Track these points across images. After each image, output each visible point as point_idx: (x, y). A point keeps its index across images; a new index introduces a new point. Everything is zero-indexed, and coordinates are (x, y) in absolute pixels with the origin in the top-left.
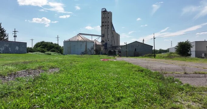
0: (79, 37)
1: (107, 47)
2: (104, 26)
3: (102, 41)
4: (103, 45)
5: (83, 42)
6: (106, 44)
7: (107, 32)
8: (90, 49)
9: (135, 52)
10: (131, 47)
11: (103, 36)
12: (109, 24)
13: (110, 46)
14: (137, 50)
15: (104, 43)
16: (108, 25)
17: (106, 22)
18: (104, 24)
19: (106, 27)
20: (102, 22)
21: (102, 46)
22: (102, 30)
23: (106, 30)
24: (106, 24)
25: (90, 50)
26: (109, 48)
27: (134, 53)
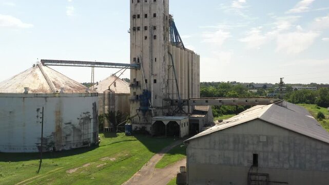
0: (35, 76)
1: (148, 105)
2: (138, 29)
3: (134, 84)
4: (137, 98)
5: (46, 97)
6: (147, 94)
7: (151, 51)
8: (76, 122)
9: (254, 171)
10: (231, 147)
11: (136, 65)
12: (159, 22)
13: (159, 103)
14: (261, 162)
15: (139, 92)
16: (155, 28)
17: (146, 16)
18: (139, 23)
19: (147, 33)
20: (134, 17)
21: (133, 101)
22: (133, 46)
23: (147, 43)
24: (147, 22)
25: (77, 126)
26: (158, 108)
27: (250, 174)
